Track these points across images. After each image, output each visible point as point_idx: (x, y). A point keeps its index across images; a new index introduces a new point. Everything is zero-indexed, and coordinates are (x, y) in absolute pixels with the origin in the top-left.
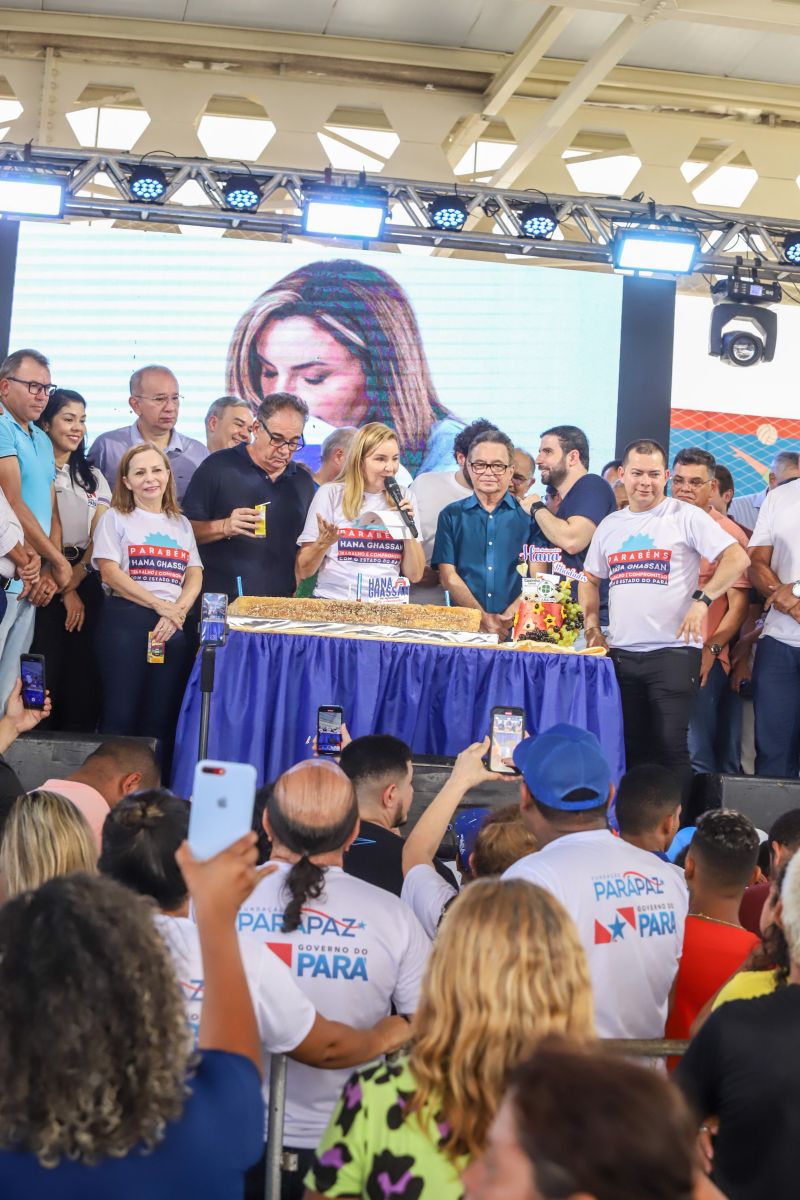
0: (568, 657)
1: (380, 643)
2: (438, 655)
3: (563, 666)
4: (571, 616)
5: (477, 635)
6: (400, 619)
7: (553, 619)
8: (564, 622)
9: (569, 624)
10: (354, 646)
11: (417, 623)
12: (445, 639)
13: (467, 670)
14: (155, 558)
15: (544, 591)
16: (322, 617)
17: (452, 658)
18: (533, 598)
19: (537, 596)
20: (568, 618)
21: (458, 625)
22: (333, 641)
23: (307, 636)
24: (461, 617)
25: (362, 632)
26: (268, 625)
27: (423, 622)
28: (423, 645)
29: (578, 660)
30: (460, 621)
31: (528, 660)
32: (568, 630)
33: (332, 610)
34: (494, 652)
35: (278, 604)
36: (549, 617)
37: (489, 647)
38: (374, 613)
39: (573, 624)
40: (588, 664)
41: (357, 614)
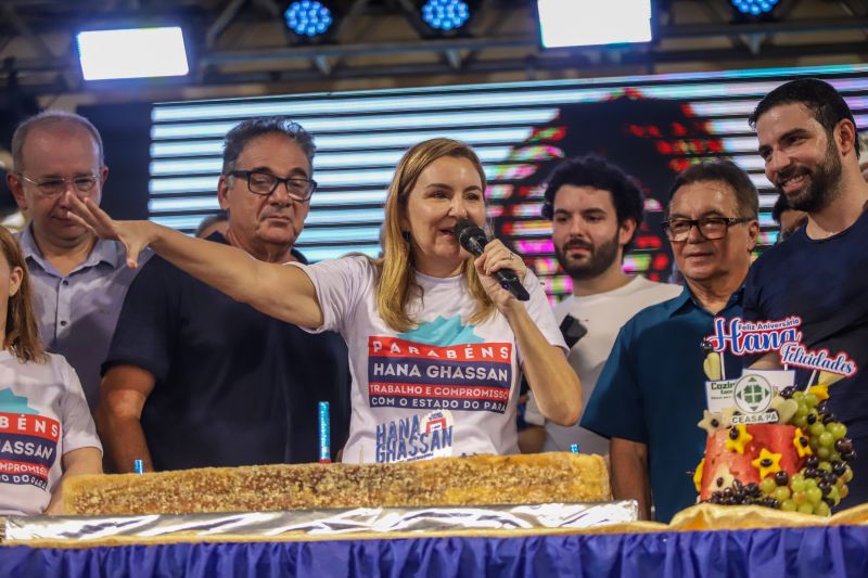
0: (803, 532)
1: (351, 544)
2: (488, 558)
3: (791, 555)
4: (822, 450)
6: (412, 493)
7: (776, 458)
8: (800, 463)
9: (815, 466)
10: (293, 557)
11: (450, 496)
16: (237, 503)
17: (522, 560)
18: (726, 418)
19: (737, 413)
20: (812, 455)
21: (547, 491)
23: (186, 545)
24: (553, 473)
27: (464, 494)
28: (450, 541)
29: (827, 538)
30: (550, 482)
31: (702, 552)
33: (259, 488)
34: (623, 539)
35: (138, 483)
36: (765, 454)
37: (615, 527)
38: (354, 485)
39: (826, 466)
40: (851, 545)
41: (314, 491)
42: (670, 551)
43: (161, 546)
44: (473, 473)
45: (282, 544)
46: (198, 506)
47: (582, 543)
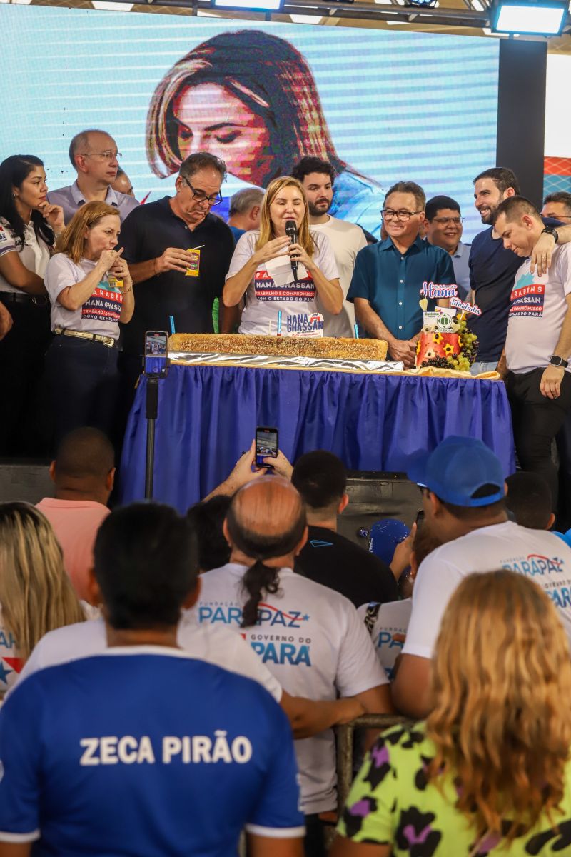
0: (465, 381)
1: (299, 372)
2: (351, 381)
4: (467, 345)
5: (385, 363)
6: (316, 351)
7: (452, 347)
8: (461, 350)
9: (465, 351)
10: (276, 375)
11: (331, 354)
12: (357, 367)
13: (377, 394)
14: (104, 300)
15: (442, 323)
16: (247, 350)
17: (364, 383)
18: (433, 329)
19: (436, 327)
20: (464, 347)
21: (368, 354)
22: (257, 370)
23: (234, 368)
24: (370, 347)
25: (284, 363)
26: (200, 359)
27: (336, 353)
28: (337, 373)
29: (475, 383)
30: (369, 351)
31: (430, 385)
32: (464, 356)
33: (256, 344)
34: (400, 378)
35: (208, 339)
36: (448, 346)
37: (396, 373)
38: (293, 346)
39: (469, 351)
40: (483, 386)
41: (278, 347)
42: (419, 384)
44: (340, 345)
45: (272, 370)
46: (233, 350)
47: (387, 378)
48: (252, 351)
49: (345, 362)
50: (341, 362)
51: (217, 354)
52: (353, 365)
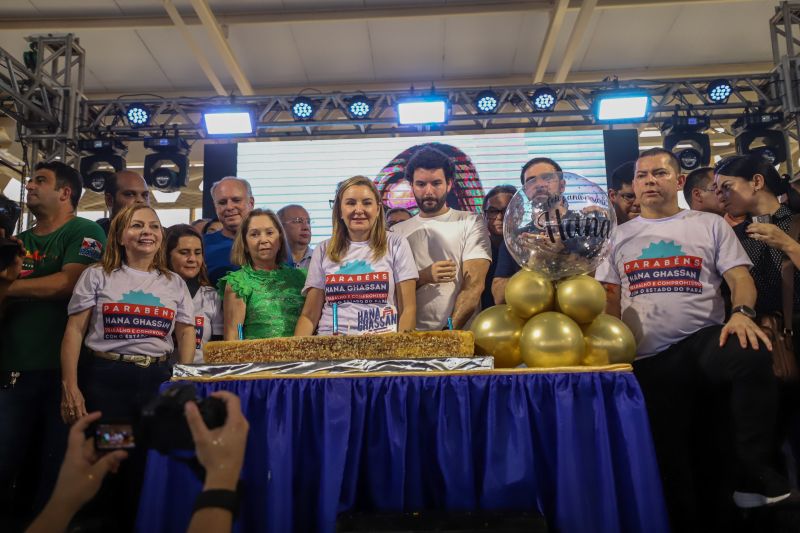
1: (352, 379)
2: (422, 387)
3: (575, 386)
5: (468, 360)
6: (380, 351)
10: (321, 385)
11: (399, 353)
12: (432, 367)
13: (457, 402)
14: (131, 316)
16: (292, 356)
17: (439, 388)
21: (448, 350)
22: (297, 382)
23: (267, 380)
24: (451, 341)
25: (335, 369)
26: (229, 371)
27: (405, 351)
28: (402, 378)
29: (593, 379)
30: (449, 346)
33: (303, 348)
34: (489, 378)
35: (242, 346)
37: (484, 372)
38: (351, 347)
40: (605, 381)
41: (331, 349)
42: (514, 385)
43: (254, 381)
44: (410, 341)
45: (316, 380)
46: (273, 357)
47: (470, 379)
48: (298, 357)
49: (415, 362)
50: (410, 363)
51: (250, 364)
52: (426, 366)
